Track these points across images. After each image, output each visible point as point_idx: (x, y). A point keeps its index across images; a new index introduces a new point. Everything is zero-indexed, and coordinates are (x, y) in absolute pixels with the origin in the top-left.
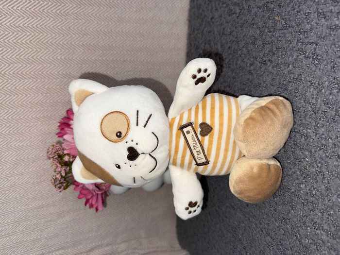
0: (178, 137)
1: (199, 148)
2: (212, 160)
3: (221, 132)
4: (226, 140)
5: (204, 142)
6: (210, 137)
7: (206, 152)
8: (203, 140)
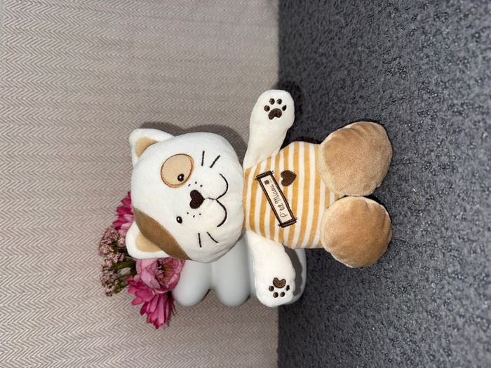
0: (254, 187)
1: (282, 201)
2: (299, 215)
3: (307, 179)
4: (315, 189)
5: (287, 193)
6: (294, 186)
7: (290, 206)
8: (286, 191)
